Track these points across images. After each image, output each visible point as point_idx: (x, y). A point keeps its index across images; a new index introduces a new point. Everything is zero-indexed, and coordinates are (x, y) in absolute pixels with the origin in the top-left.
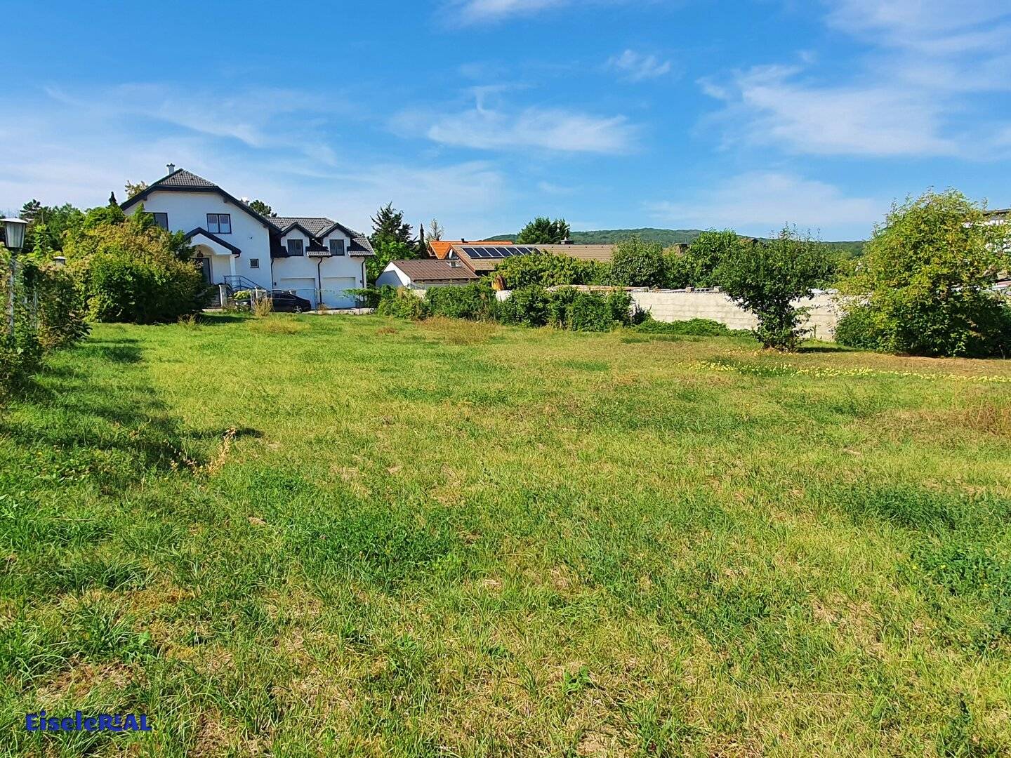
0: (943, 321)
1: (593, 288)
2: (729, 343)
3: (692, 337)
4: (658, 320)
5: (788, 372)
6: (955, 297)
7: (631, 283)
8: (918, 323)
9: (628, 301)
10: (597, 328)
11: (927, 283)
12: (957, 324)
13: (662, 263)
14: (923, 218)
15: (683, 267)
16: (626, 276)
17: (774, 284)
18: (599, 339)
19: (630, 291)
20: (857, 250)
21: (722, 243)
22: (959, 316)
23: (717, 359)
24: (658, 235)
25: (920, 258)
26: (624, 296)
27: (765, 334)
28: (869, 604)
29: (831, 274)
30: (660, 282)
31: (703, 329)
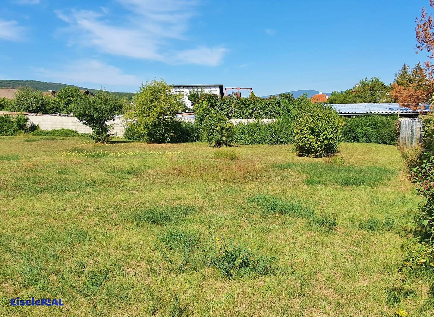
0: (162, 130)
1: (6, 113)
2: (80, 140)
3: (62, 137)
4: (43, 129)
5: (107, 155)
6: (166, 121)
7: (27, 111)
8: (154, 130)
9: (26, 120)
10: (9, 134)
11: (156, 116)
12: (167, 131)
13: (43, 101)
14: (153, 90)
15: (55, 103)
16: (24, 107)
17: (98, 115)
18: (11, 141)
19: (27, 115)
20: (130, 96)
21: (72, 93)
22: (167, 128)
23: (75, 150)
24: (39, 84)
25: (153, 106)
26: (23, 118)
27: (96, 136)
28: (145, 261)
29: (121, 109)
30: (43, 110)
31: (67, 134)
